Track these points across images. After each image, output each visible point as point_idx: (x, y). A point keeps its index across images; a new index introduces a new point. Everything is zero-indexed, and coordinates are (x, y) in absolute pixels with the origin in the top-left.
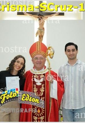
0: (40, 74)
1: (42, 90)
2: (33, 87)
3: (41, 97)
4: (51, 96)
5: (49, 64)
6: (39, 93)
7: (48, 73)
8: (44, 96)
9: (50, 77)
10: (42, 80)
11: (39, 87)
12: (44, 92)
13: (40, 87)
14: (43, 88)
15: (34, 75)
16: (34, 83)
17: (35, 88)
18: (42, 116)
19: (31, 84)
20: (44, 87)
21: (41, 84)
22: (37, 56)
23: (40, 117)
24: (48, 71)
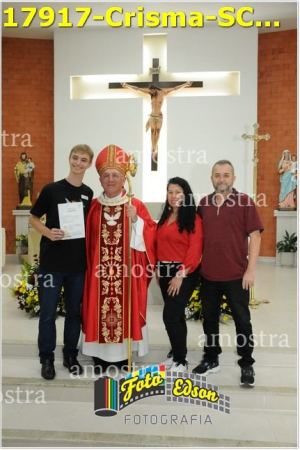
0: (114, 205)
1: (118, 235)
2: (102, 229)
3: (114, 247)
4: (132, 246)
5: (130, 189)
6: (112, 240)
7: (128, 203)
8: (121, 244)
9: (132, 211)
10: (117, 216)
11: (112, 229)
12: (121, 239)
13: (114, 228)
14: (119, 230)
15: (104, 206)
16: (104, 221)
17: (105, 230)
18: (118, 279)
19: (98, 226)
20: (122, 228)
21: (114, 223)
22: (108, 171)
23: (114, 281)
24: (127, 200)
